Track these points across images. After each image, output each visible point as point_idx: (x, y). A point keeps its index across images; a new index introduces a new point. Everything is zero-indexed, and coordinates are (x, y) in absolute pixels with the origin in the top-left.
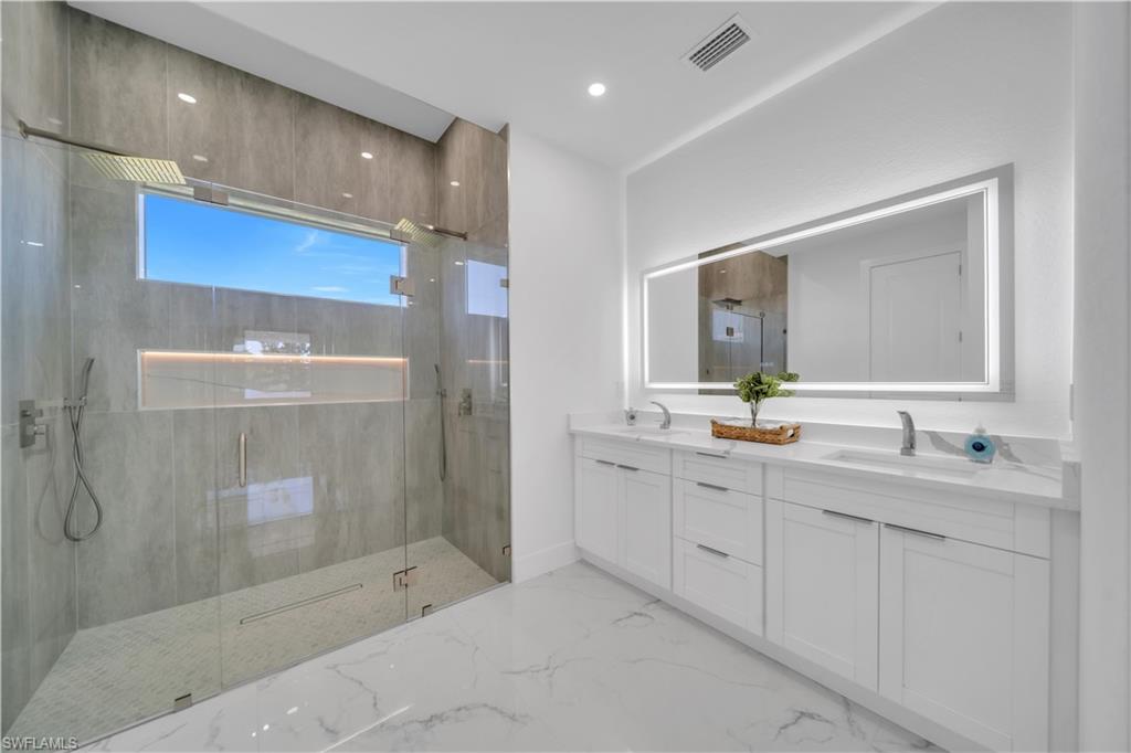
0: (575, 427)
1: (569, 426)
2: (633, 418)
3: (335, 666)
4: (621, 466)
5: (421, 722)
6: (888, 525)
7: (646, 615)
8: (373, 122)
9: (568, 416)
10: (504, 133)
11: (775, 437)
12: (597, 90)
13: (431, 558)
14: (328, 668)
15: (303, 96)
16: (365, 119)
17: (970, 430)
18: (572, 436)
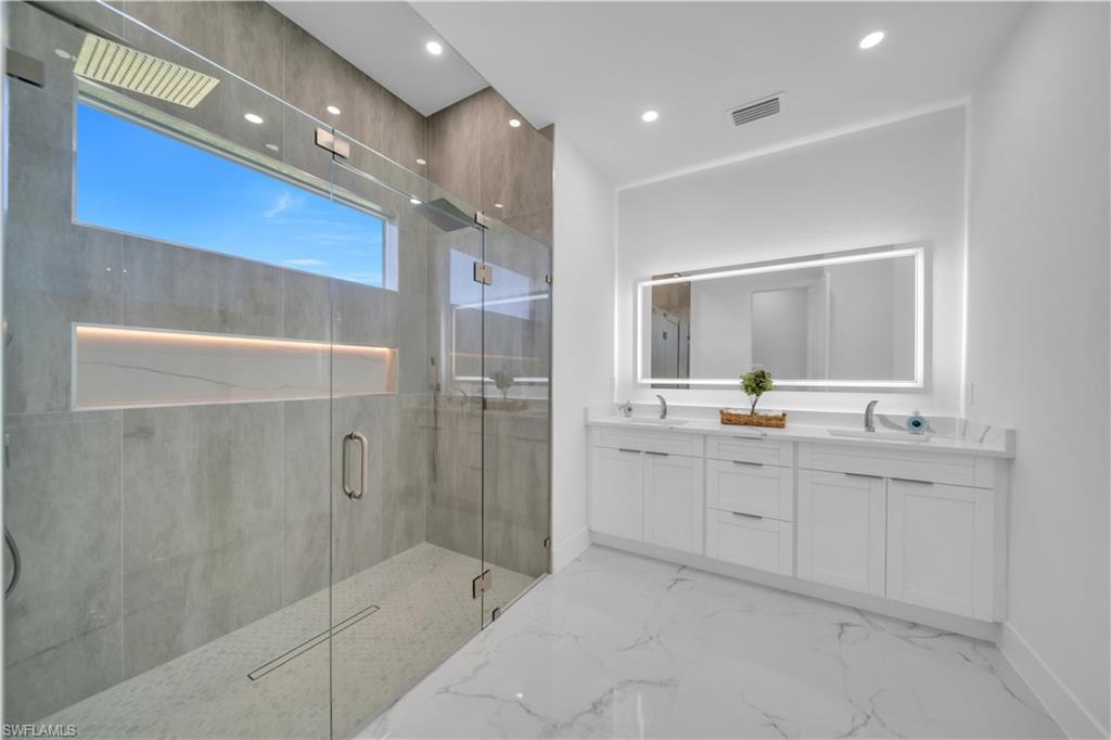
0: (591, 419)
1: (586, 418)
2: (630, 410)
3: (447, 690)
4: (647, 453)
5: (589, 712)
6: (894, 479)
7: (686, 580)
8: (368, 78)
9: (586, 410)
10: (548, 131)
11: (779, 422)
12: (650, 116)
13: (435, 565)
14: (439, 693)
15: (295, 27)
16: (360, 72)
17: (910, 413)
18: (588, 427)
